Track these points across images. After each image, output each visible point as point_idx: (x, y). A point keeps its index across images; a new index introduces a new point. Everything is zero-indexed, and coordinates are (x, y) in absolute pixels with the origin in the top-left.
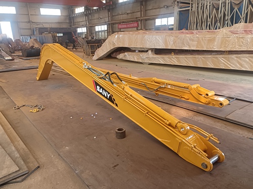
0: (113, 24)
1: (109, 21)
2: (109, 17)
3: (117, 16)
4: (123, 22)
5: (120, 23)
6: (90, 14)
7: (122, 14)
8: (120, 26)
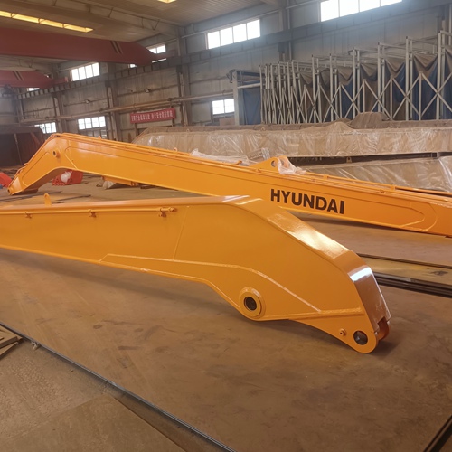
0: (120, 113)
1: (109, 108)
2: (108, 98)
3: (127, 97)
4: (141, 109)
5: (135, 111)
6: (63, 92)
7: (139, 92)
8: (135, 118)
